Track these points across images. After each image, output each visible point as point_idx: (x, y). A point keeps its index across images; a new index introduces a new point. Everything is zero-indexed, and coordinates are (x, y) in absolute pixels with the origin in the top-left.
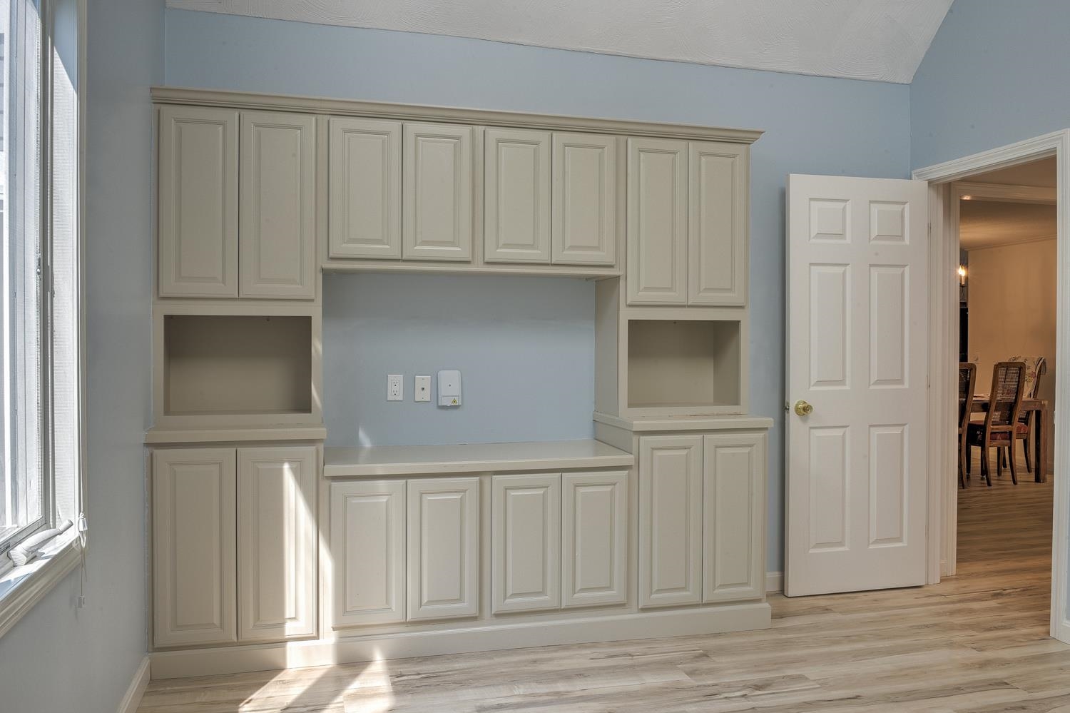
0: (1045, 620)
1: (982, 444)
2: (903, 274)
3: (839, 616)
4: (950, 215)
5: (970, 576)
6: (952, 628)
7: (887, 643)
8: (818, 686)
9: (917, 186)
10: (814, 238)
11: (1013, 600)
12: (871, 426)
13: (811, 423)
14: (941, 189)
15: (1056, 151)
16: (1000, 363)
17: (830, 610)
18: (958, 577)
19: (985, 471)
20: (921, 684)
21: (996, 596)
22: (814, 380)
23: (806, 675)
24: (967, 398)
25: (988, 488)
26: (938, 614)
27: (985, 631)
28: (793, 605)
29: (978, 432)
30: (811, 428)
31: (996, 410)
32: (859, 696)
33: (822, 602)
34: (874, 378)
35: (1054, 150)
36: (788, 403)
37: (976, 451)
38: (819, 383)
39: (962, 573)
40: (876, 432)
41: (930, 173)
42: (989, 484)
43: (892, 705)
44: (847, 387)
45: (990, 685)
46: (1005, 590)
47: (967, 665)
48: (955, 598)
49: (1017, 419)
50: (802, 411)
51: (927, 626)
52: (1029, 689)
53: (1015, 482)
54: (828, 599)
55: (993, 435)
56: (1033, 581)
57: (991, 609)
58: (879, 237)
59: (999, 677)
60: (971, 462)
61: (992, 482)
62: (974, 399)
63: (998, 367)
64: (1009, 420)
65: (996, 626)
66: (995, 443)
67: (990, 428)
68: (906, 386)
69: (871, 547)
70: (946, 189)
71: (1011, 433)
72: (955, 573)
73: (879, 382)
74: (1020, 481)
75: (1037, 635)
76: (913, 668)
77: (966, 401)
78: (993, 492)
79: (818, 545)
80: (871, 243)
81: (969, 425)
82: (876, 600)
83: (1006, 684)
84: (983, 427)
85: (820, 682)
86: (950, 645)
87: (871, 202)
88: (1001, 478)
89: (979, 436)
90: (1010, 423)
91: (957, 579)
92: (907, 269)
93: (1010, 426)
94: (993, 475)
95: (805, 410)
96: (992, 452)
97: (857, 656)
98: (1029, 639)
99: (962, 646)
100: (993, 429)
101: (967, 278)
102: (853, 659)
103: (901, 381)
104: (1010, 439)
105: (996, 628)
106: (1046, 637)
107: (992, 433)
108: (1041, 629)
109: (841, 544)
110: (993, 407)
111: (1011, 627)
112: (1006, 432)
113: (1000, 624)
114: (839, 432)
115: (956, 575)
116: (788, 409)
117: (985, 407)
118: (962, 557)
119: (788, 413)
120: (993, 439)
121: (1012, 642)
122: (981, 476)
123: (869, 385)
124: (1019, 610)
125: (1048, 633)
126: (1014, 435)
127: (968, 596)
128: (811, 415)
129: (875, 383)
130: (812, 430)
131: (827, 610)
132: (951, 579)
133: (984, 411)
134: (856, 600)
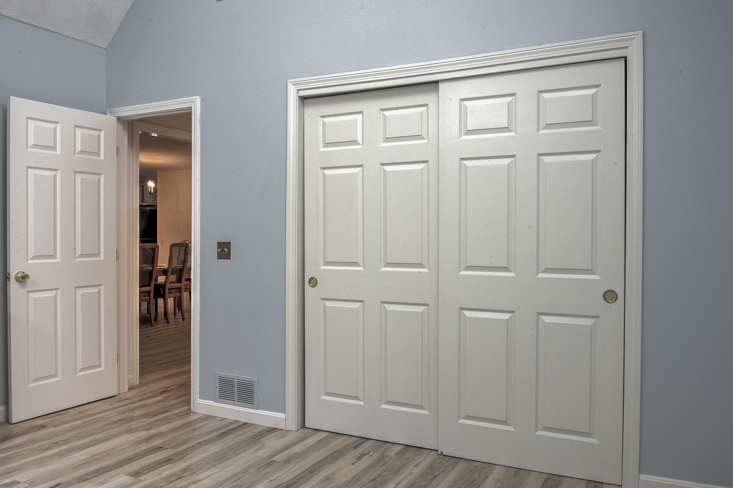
0: (188, 402)
1: (163, 296)
2: (99, 180)
3: (51, 430)
4: (133, 143)
5: (149, 383)
6: (132, 419)
7: (85, 441)
8: (28, 485)
9: (110, 120)
10: (30, 148)
11: (172, 393)
12: (76, 288)
13: (29, 288)
14: (126, 124)
15: (191, 109)
16: (174, 244)
17: (46, 426)
18: (141, 385)
19: (166, 314)
20: (106, 463)
21: (162, 393)
22: (30, 256)
23: (18, 480)
24: (153, 267)
25: (168, 325)
26: (124, 412)
27: (152, 417)
28: (15, 429)
29: (161, 289)
30: (28, 292)
31: (172, 274)
32: (59, 484)
33: (40, 422)
34: (79, 253)
35: (190, 108)
36: (9, 274)
37: (161, 301)
38: (35, 257)
39: (143, 382)
40: (80, 292)
41: (118, 112)
42: (168, 322)
43: (83, 483)
44: (58, 260)
45: (151, 451)
46: (168, 388)
47: (138, 442)
48: (138, 399)
49: (184, 279)
50: (21, 280)
51: (115, 422)
52: (174, 448)
53: (183, 320)
54: (46, 418)
55: (170, 290)
56: (186, 379)
57: (158, 402)
58: (82, 152)
59: (157, 444)
60: (158, 310)
61: (170, 321)
62: (158, 267)
63: (173, 246)
64: (179, 280)
65: (160, 412)
66: (171, 295)
67: (168, 286)
68: (102, 258)
69: (78, 374)
70: (130, 124)
71: (181, 288)
72: (138, 383)
73: (82, 256)
74: (187, 318)
75: (184, 412)
76: (100, 454)
77: (153, 269)
78: (170, 327)
79: (37, 380)
80: (76, 156)
81: (155, 285)
82: (81, 412)
83: (162, 447)
84: (163, 286)
85: (29, 482)
86: (129, 431)
87: (76, 126)
88: (176, 317)
89: (162, 292)
90: (180, 282)
91: (140, 386)
92: (102, 176)
93: (180, 284)
94: (171, 316)
95: (23, 279)
96: (171, 301)
97: (61, 455)
98: (179, 416)
99: (137, 430)
100: (170, 286)
101: (155, 189)
102: (58, 458)
103: (98, 255)
104: (180, 292)
105: (160, 413)
106: (189, 412)
107: (169, 289)
108: (187, 408)
109: (55, 376)
110: (169, 273)
111: (168, 411)
112: (177, 288)
113: (163, 410)
114: (52, 294)
115: (140, 384)
116: (9, 278)
117: (165, 272)
118: (143, 372)
119: (9, 281)
120: (170, 293)
121: (169, 420)
122: (164, 318)
123: (75, 258)
124: (176, 399)
125: (190, 409)
126: (183, 290)
127: (146, 396)
128: (28, 281)
129: (80, 256)
130: (30, 294)
131: (43, 427)
132: (136, 387)
133: (164, 275)
134: (66, 415)
